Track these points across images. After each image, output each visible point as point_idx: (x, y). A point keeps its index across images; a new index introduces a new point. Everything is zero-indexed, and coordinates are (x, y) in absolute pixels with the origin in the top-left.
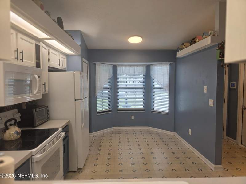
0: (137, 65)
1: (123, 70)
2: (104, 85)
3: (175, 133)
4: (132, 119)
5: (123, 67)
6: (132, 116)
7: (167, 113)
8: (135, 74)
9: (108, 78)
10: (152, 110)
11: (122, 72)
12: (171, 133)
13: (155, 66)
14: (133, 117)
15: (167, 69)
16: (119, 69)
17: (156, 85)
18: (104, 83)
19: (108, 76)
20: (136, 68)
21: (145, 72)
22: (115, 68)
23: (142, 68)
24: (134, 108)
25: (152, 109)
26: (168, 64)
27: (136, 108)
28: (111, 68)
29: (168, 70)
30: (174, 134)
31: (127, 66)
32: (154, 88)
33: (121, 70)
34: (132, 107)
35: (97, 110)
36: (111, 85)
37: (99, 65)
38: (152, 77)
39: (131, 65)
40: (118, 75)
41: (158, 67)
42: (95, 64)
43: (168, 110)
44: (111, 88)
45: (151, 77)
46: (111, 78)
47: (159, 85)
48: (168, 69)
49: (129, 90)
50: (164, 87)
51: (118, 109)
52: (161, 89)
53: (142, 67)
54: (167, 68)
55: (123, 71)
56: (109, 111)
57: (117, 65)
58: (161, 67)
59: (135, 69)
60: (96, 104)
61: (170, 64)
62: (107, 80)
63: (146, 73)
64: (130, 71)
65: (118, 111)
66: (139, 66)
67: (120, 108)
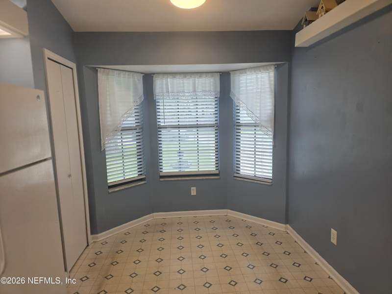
0: (200, 74)
1: (167, 84)
2: (124, 121)
3: (288, 225)
4: (192, 194)
5: (167, 78)
6: (192, 188)
7: (270, 181)
8: (196, 95)
9: (132, 104)
10: (236, 175)
11: (165, 90)
12: (279, 227)
13: (241, 73)
14: (194, 191)
15: (270, 81)
16: (159, 84)
17: (244, 117)
18: (122, 117)
19: (132, 100)
20: (196, 79)
21: (219, 89)
22: (148, 79)
23: (212, 80)
24: (197, 170)
25: (235, 173)
26: (273, 68)
27: (200, 170)
28: (139, 81)
29: (273, 82)
30: (286, 228)
31: (178, 76)
32: (239, 124)
33: (164, 86)
34: (192, 169)
35: (109, 182)
36: (142, 121)
37: (108, 74)
38: (235, 101)
39: (185, 74)
40: (157, 97)
41: (249, 77)
42: (95, 71)
43: (271, 175)
44: (142, 128)
45: (232, 100)
46: (142, 103)
47: (250, 119)
48: (273, 79)
50: (263, 124)
51: (161, 174)
52: (254, 128)
53: (212, 76)
54: (269, 77)
55: (167, 88)
56: (141, 180)
57: (154, 74)
58: (254, 76)
59: (197, 82)
60: (106, 166)
61: (277, 68)
62: (130, 109)
63: (220, 92)
64: (184, 87)
65: (162, 180)
66: (204, 75)
67: (164, 171)
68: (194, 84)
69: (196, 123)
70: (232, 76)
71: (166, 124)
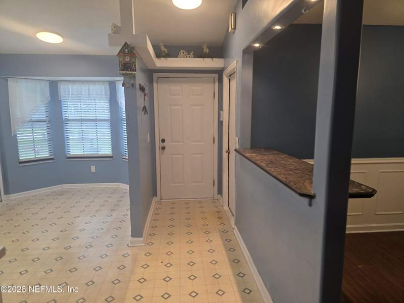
1: (68, 89)
4: (91, 171)
5: (68, 84)
6: (92, 167)
9: (39, 103)
10: (123, 157)
11: (67, 93)
14: (93, 169)
16: (63, 89)
18: (30, 112)
19: (39, 100)
20: (91, 86)
23: (103, 87)
28: (45, 86)
31: (77, 83)
35: (20, 158)
40: (63, 98)
42: (6, 80)
44: (50, 121)
46: (49, 103)
49: (85, 124)
51: (68, 156)
53: (103, 84)
55: (69, 91)
56: (51, 159)
57: (59, 81)
59: (91, 88)
64: (81, 91)
65: (68, 160)
66: (97, 83)
67: (71, 153)
68: (89, 89)
69: (95, 118)
70: (116, 84)
71: (70, 118)
